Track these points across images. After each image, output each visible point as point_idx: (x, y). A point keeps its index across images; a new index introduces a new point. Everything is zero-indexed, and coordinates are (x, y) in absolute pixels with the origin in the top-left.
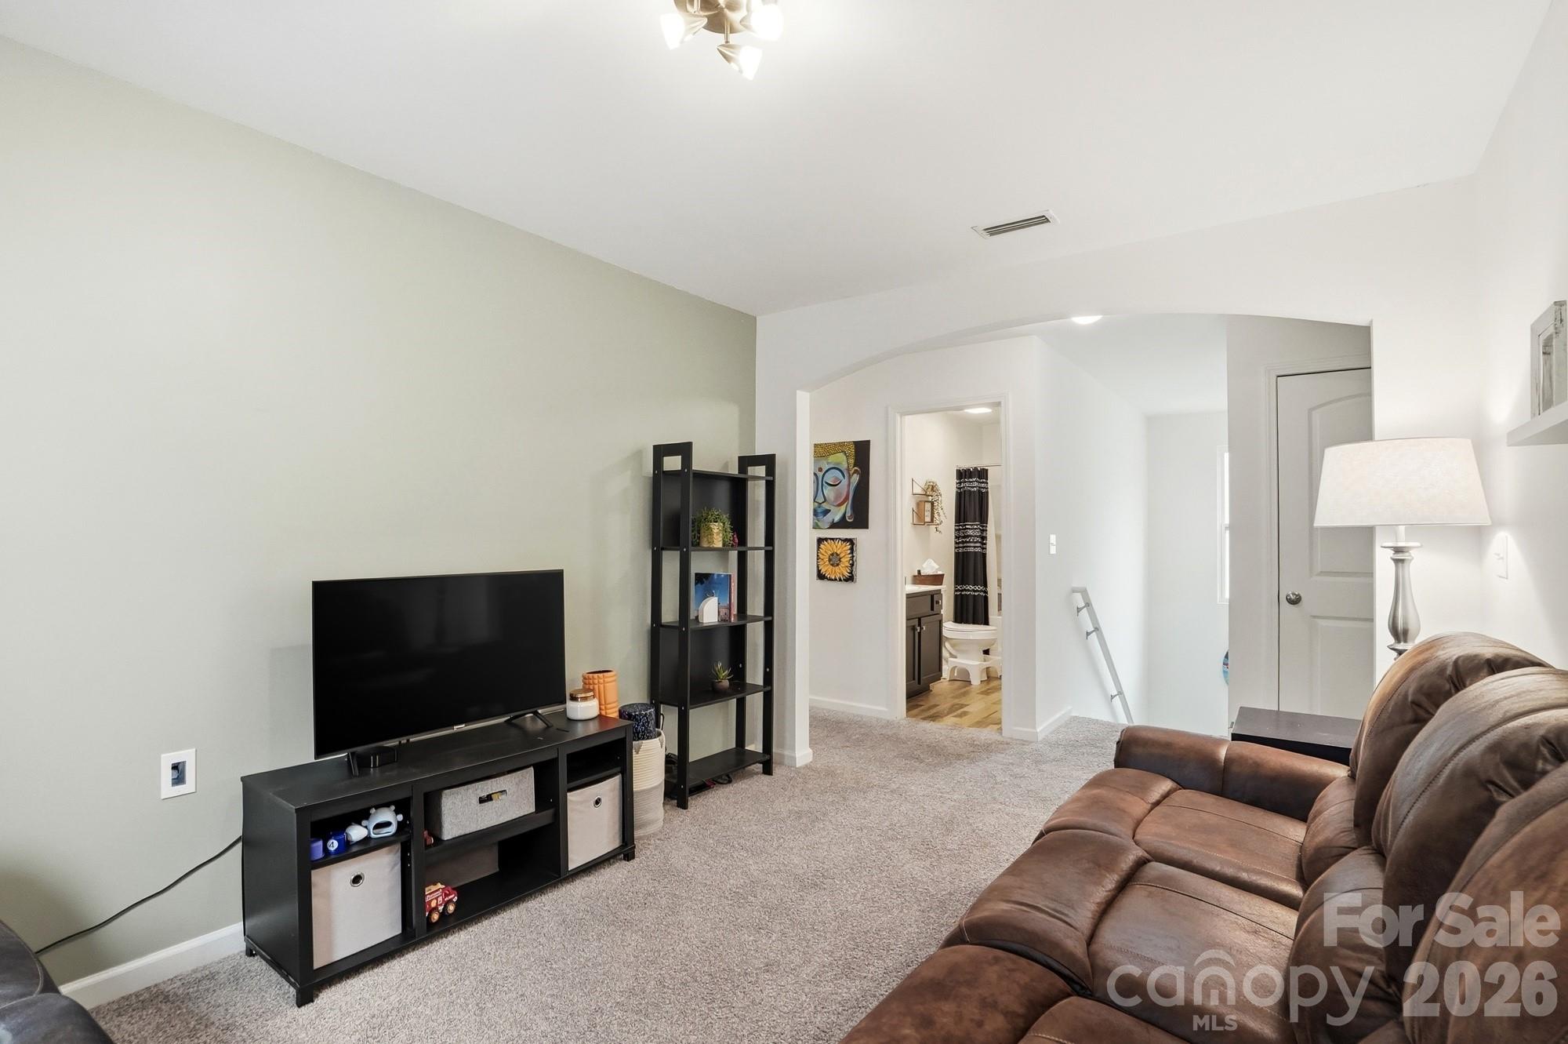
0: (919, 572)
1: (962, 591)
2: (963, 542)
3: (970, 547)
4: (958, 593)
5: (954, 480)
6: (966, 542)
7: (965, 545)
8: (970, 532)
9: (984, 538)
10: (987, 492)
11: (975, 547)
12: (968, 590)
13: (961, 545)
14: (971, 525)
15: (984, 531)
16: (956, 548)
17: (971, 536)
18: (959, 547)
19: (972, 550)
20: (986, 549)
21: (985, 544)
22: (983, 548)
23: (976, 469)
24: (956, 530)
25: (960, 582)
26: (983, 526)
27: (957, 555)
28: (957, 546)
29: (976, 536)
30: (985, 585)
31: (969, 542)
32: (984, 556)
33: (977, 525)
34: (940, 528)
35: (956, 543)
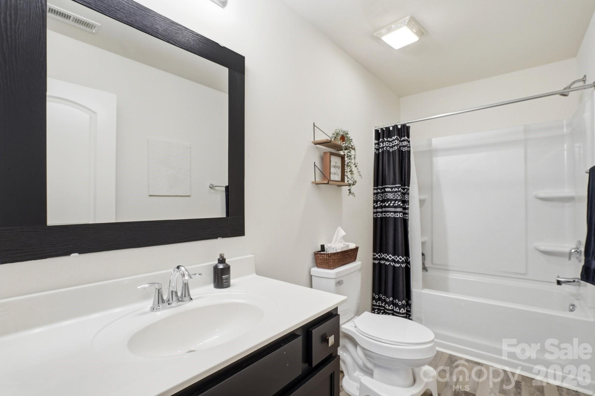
0: (323, 247)
1: (381, 259)
2: (382, 207)
3: (390, 212)
4: (377, 262)
5: (373, 141)
6: (385, 207)
7: (384, 209)
8: (390, 196)
9: (405, 202)
10: (409, 152)
11: (395, 212)
12: (387, 260)
13: (379, 210)
14: (392, 188)
15: (405, 193)
16: (374, 213)
17: (391, 200)
18: (377, 212)
19: (391, 215)
20: (408, 214)
21: (408, 209)
22: (405, 214)
23: (395, 127)
24: (374, 194)
25: (378, 249)
26: (404, 189)
27: (375, 220)
28: (375, 210)
29: (395, 200)
30: (407, 253)
31: (389, 206)
32: (405, 222)
33: (398, 188)
34: (353, 188)
35: (374, 208)
